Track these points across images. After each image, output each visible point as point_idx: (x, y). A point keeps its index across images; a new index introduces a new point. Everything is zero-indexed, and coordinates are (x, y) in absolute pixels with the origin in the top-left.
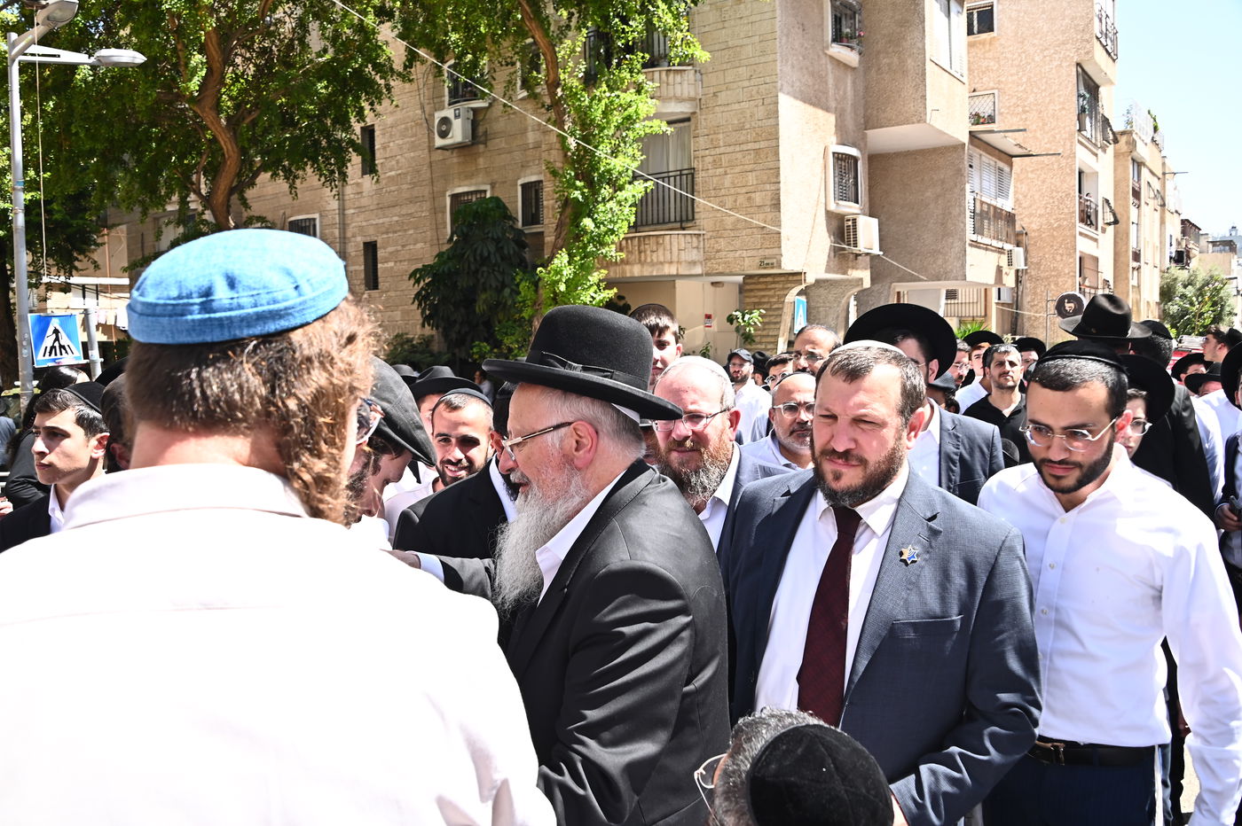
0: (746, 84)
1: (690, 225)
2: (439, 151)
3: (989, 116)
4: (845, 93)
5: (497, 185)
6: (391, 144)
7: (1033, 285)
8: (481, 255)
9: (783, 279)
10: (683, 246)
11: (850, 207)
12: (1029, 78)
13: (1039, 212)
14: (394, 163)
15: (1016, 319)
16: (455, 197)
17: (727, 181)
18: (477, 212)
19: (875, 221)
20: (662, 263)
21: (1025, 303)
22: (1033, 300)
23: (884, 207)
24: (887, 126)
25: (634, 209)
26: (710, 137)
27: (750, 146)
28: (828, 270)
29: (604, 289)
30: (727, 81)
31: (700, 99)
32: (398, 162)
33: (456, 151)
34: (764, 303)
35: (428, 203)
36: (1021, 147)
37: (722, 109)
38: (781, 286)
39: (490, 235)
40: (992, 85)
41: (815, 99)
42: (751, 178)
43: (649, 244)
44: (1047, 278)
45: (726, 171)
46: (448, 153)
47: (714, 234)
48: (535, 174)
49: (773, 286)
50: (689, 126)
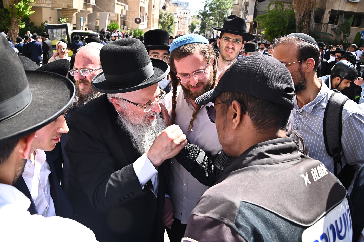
9: (72, 10)
15: (125, 22)
21: (127, 18)
28: (83, 9)
29: (31, 11)
34: (69, 16)
49: (69, 12)
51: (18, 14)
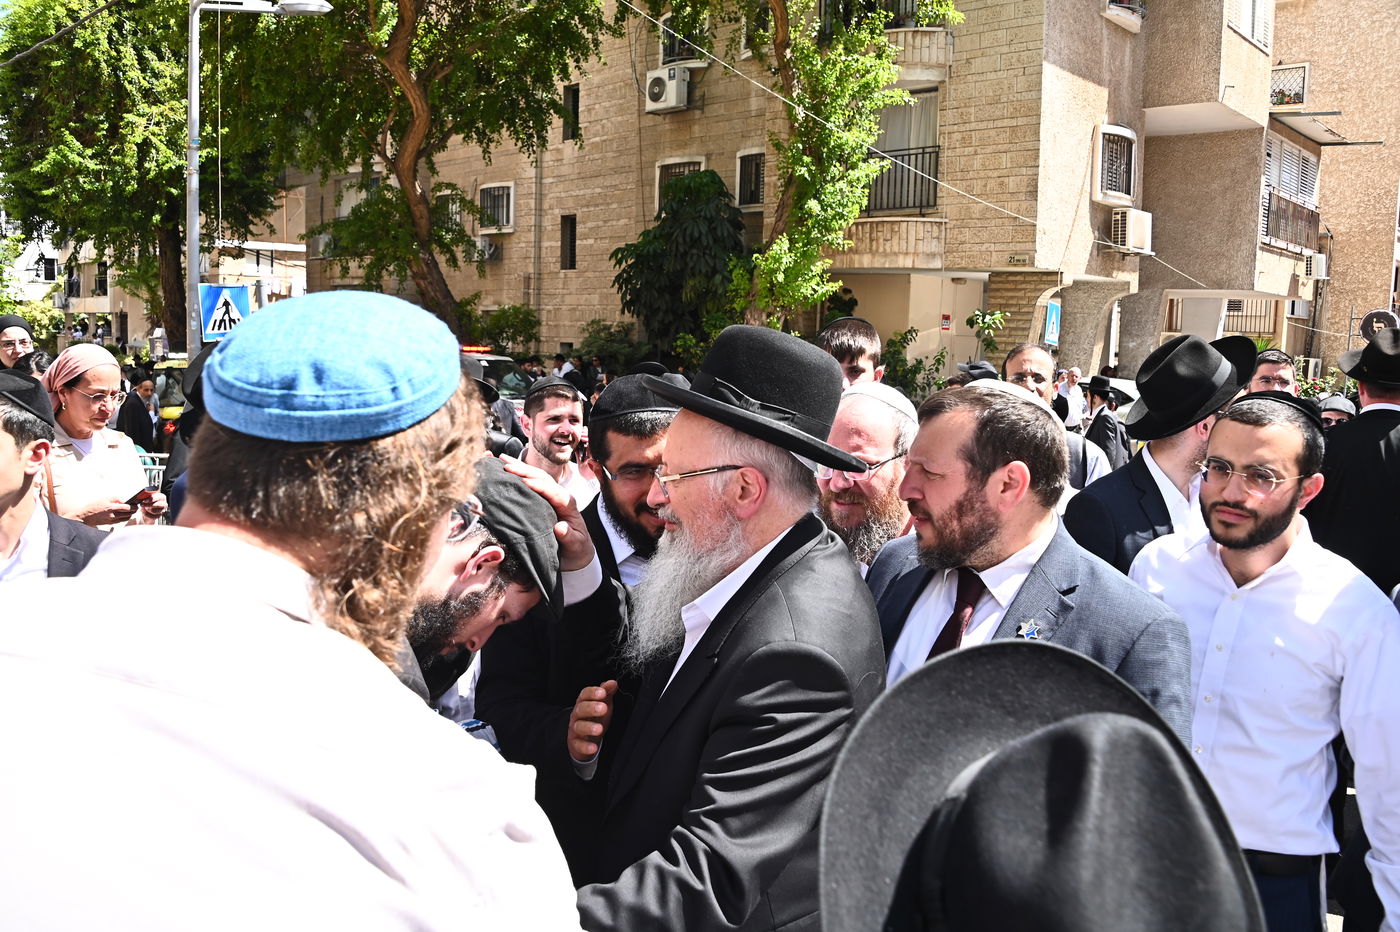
0: (1005, 49)
1: (930, 211)
2: (651, 116)
3: (1296, 94)
4: (1122, 63)
5: (714, 157)
6: (597, 106)
7: (1335, 299)
8: (691, 235)
9: (1035, 278)
10: (921, 236)
11: (1120, 198)
12: (1351, 49)
13: (1349, 212)
14: (599, 127)
15: (1312, 338)
16: (665, 169)
17: (977, 163)
18: (689, 187)
19: (1147, 217)
20: (895, 254)
21: (1324, 320)
22: (1334, 317)
23: (1160, 199)
24: (1170, 105)
25: (867, 191)
26: (960, 110)
27: (1006, 122)
28: (1089, 271)
29: (828, 282)
30: (983, 46)
31: (950, 66)
32: (603, 127)
33: (668, 116)
34: (1012, 305)
35: (635, 175)
36: (1333, 133)
37: (975, 78)
38: (1033, 287)
39: (702, 214)
40: (1302, 56)
41: (1086, 71)
42: (1005, 160)
43: (883, 231)
44: (1353, 291)
45: (976, 151)
46: (659, 119)
47: (959, 223)
48: (755, 146)
49: (1023, 286)
50: (936, 97)
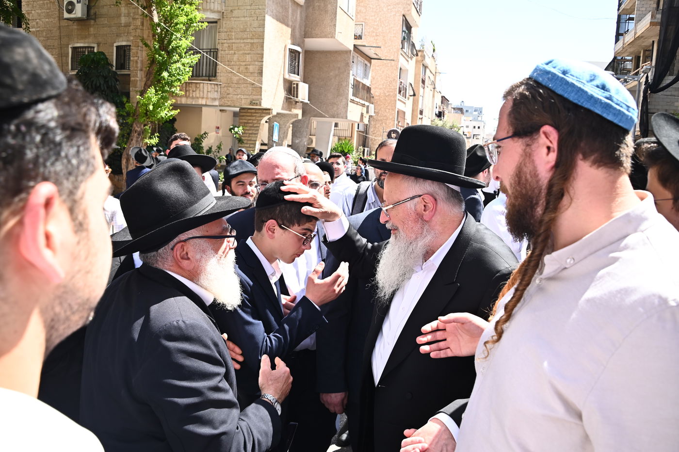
0: (249, 7)
1: (213, 78)
2: (65, 20)
3: (359, 36)
4: (296, 17)
5: (101, 45)
6: (33, 12)
7: (375, 123)
8: (96, 85)
9: (260, 111)
10: (210, 90)
11: (295, 77)
12: (380, 19)
13: (380, 87)
14: (34, 23)
15: (365, 139)
16: (74, 49)
17: (235, 58)
18: (94, 60)
19: (307, 86)
20: (198, 98)
21: (370, 132)
22: (374, 131)
23: (309, 78)
24: (316, 38)
25: (191, 69)
26: (228, 33)
27: (249, 41)
28: (283, 109)
29: (172, 110)
30: (238, 5)
31: (223, 13)
32: (37, 23)
33: (76, 21)
34: (250, 123)
35: (57, 50)
36: (377, 55)
37: (235, 19)
38: (259, 115)
39: (101, 74)
40: (362, 20)
41: (282, 20)
42: (248, 58)
43: (192, 87)
44: (381, 120)
45: (235, 53)
46: (71, 23)
47: (227, 85)
48: (124, 41)
49: (255, 114)
50: (216, 26)
51: (144, 117)
